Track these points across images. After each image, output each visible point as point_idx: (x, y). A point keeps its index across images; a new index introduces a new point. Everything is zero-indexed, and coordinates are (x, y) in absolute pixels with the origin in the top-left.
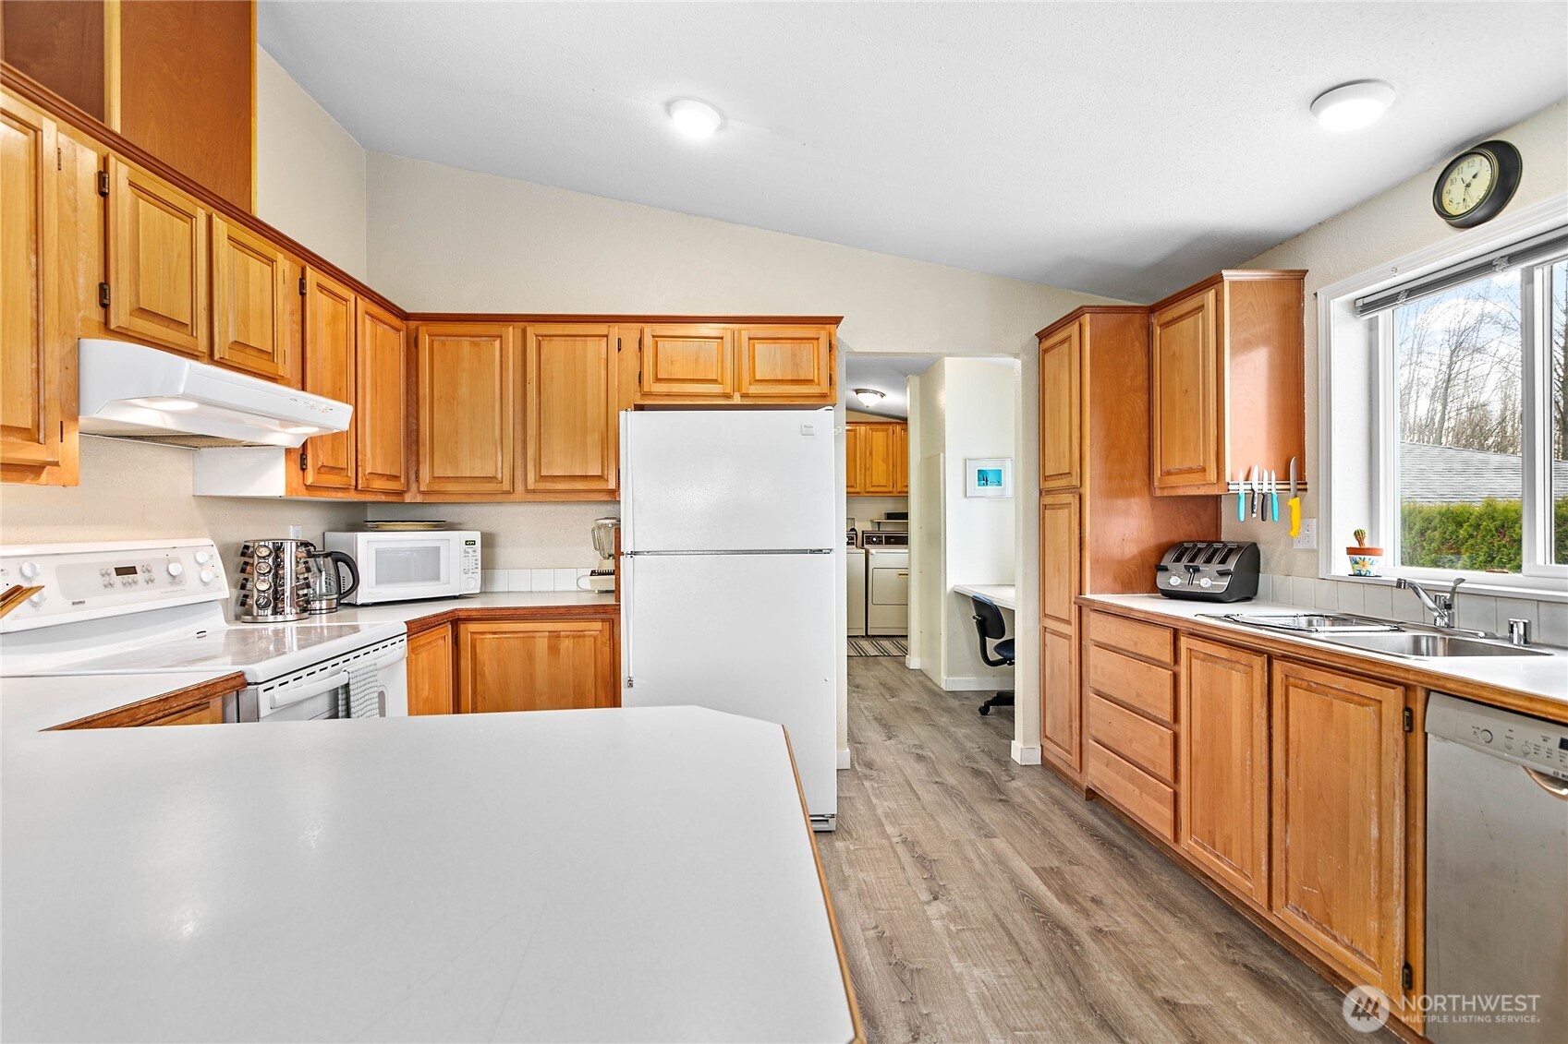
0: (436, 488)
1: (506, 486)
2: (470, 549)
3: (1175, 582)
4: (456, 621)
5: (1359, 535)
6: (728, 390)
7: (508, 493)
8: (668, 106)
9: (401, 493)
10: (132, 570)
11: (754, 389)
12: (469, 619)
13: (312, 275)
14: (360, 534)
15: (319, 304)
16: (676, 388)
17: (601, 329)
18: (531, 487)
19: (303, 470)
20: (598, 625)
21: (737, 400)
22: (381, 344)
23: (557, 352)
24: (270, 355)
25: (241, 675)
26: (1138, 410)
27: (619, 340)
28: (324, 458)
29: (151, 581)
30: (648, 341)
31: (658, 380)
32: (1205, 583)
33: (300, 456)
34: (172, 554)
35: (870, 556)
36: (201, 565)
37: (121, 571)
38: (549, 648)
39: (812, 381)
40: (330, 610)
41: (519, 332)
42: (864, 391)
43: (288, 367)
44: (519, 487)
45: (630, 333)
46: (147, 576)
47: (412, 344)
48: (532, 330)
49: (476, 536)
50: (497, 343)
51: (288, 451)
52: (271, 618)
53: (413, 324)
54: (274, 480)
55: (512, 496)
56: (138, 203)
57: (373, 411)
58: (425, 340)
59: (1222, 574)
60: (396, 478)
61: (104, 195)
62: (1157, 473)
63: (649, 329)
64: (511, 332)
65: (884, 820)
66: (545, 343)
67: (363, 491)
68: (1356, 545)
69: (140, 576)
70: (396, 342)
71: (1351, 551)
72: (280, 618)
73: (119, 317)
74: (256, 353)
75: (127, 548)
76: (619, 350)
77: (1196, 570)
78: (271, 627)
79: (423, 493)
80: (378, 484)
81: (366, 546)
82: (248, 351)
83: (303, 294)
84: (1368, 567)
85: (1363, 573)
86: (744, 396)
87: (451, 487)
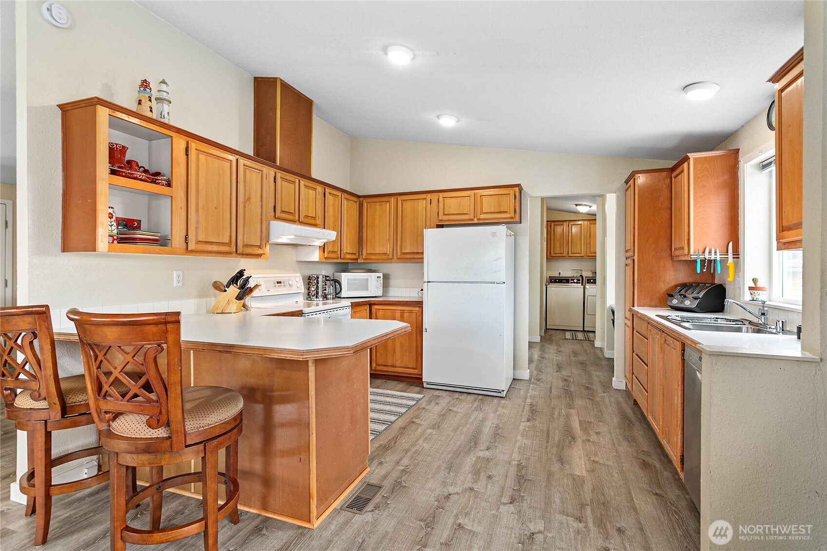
0: (368, 257)
1: (391, 256)
2: (379, 279)
3: (675, 302)
4: (371, 305)
5: (755, 281)
6: (472, 217)
7: (391, 259)
8: (438, 117)
9: (357, 259)
10: (280, 282)
11: (482, 216)
12: (375, 304)
13: (328, 190)
14: (342, 273)
15: (330, 199)
16: (452, 217)
17: (424, 196)
18: (399, 257)
19: (324, 252)
20: (417, 309)
21: (476, 221)
22: (350, 208)
23: (408, 205)
24: (314, 218)
25: (302, 311)
26: (665, 218)
27: (431, 200)
28: (330, 249)
29: (285, 286)
30: (441, 200)
31: (445, 215)
32: (687, 303)
33: (323, 248)
34: (290, 278)
35: (586, 290)
36: (297, 282)
37: (278, 283)
38: (401, 316)
39: (507, 212)
40: (333, 298)
41: (395, 199)
42: (580, 205)
43: (319, 221)
44: (395, 257)
45: (434, 197)
46: (284, 284)
47: (361, 206)
48: (400, 198)
49: (381, 275)
50: (388, 204)
51: (320, 247)
52: (315, 299)
53: (361, 199)
54: (316, 256)
55: (393, 260)
56: (282, 183)
57: (346, 231)
58: (365, 204)
59: (696, 298)
60: (355, 254)
61: (275, 182)
62: (673, 250)
63: (441, 195)
64: (392, 199)
65: (528, 397)
66: (404, 203)
67: (343, 259)
68: (753, 285)
69: (282, 284)
70: (356, 206)
71: (750, 288)
72: (318, 299)
73: (278, 214)
74: (310, 218)
75: (280, 276)
76: (431, 204)
77: (685, 297)
78: (316, 302)
79: (364, 259)
80: (348, 256)
81: (345, 277)
82: (309, 218)
83: (325, 197)
84: (758, 297)
85: (755, 299)
86: (478, 219)
87: (373, 257)
